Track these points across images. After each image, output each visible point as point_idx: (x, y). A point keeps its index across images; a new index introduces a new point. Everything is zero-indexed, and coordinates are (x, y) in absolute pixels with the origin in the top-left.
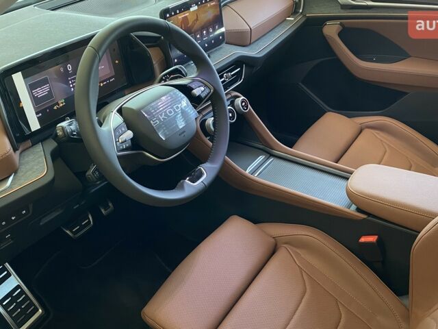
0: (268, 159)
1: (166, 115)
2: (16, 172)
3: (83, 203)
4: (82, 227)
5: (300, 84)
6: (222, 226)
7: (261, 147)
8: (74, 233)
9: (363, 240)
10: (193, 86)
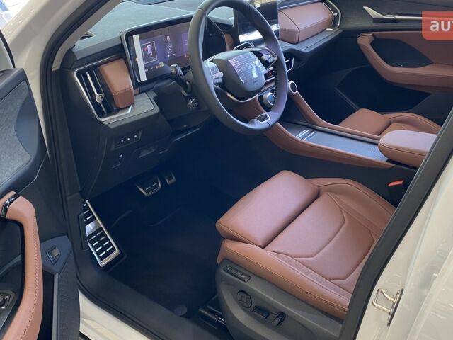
0: (312, 132)
1: (245, 66)
2: (133, 104)
3: (166, 151)
4: (153, 188)
5: (336, 89)
6: (274, 177)
7: (306, 124)
8: (147, 192)
9: (392, 184)
10: (263, 53)
